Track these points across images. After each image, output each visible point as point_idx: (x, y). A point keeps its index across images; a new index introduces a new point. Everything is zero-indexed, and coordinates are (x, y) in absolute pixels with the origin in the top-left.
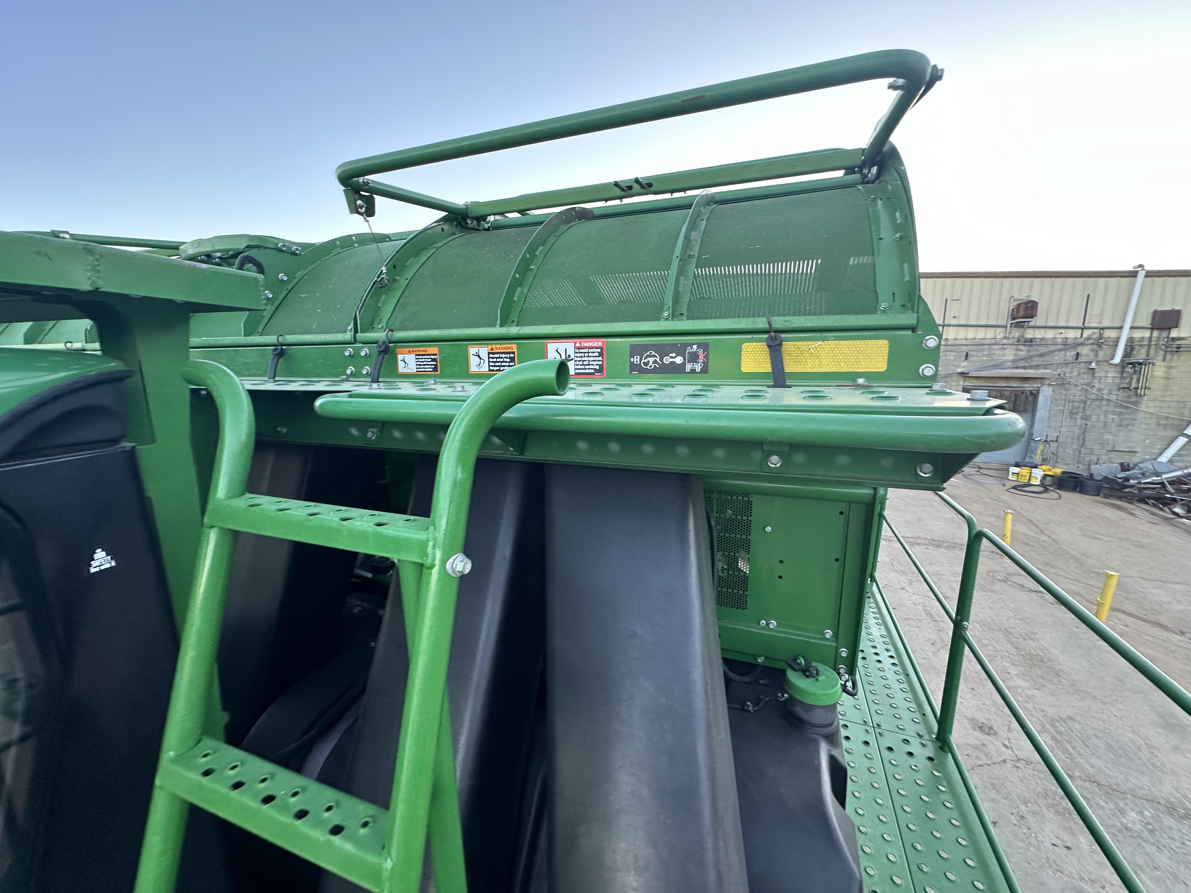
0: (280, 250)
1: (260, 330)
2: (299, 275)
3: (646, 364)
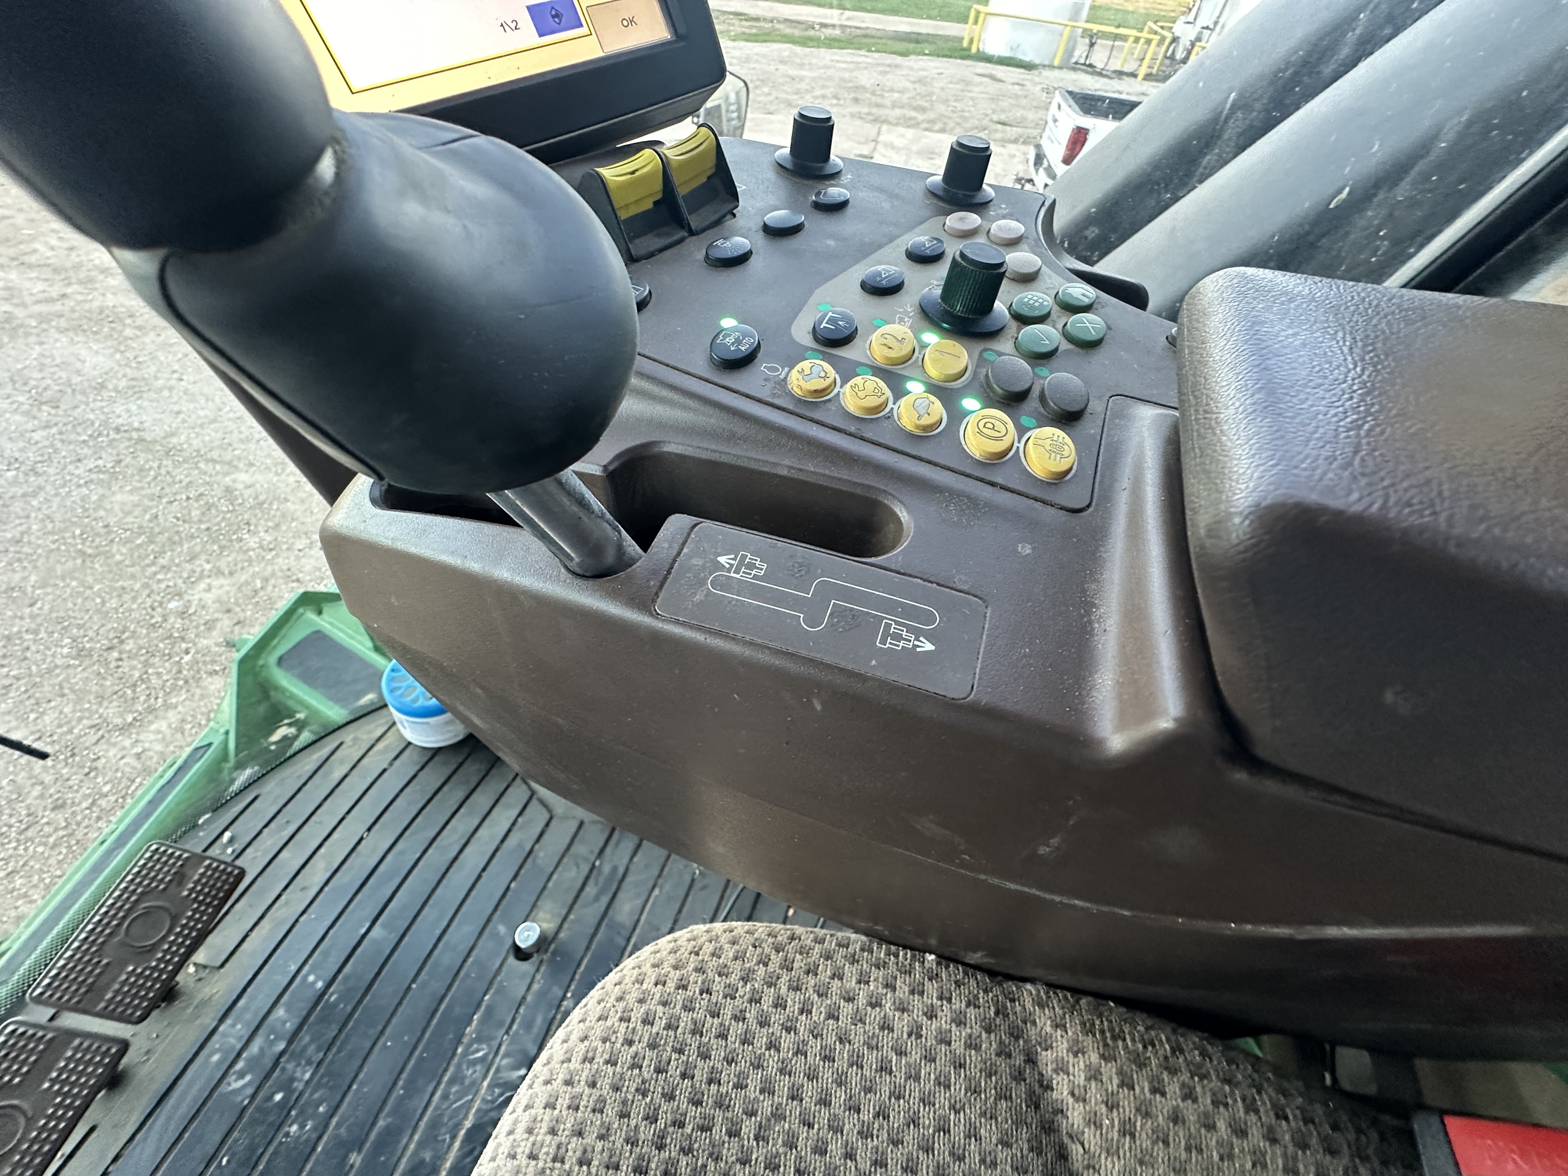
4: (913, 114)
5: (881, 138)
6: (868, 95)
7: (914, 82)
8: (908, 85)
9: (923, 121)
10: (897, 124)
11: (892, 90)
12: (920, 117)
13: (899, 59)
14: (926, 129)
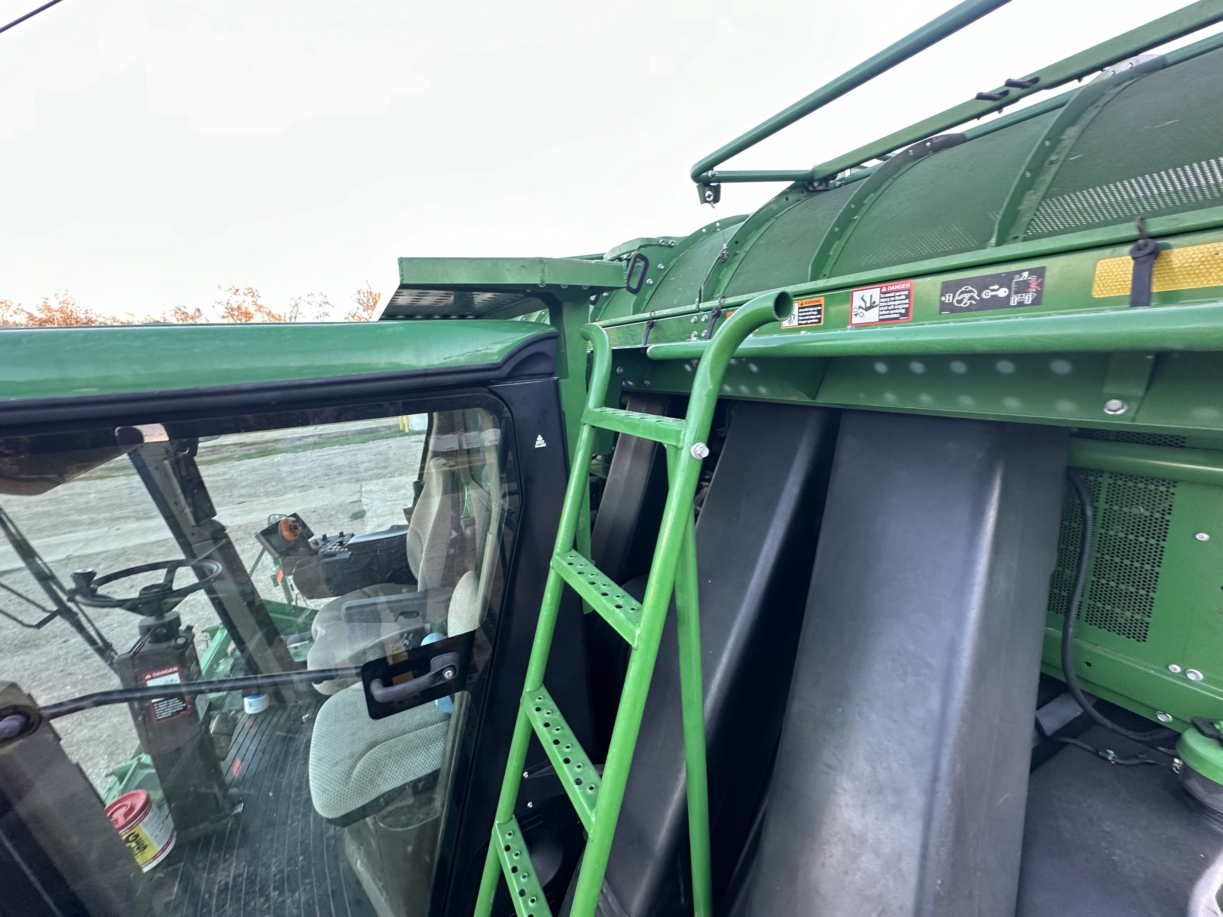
0: (661, 246)
1: (642, 309)
2: (672, 264)
3: (959, 302)
4: (381, 471)
5: (363, 489)
6: (348, 469)
7: (376, 455)
8: (372, 457)
9: (388, 474)
10: (372, 479)
11: (363, 463)
12: (386, 472)
13: (361, 446)
14: (390, 477)
